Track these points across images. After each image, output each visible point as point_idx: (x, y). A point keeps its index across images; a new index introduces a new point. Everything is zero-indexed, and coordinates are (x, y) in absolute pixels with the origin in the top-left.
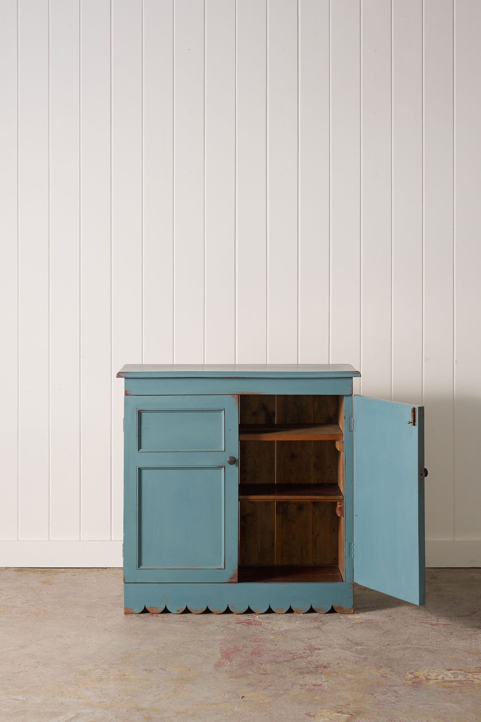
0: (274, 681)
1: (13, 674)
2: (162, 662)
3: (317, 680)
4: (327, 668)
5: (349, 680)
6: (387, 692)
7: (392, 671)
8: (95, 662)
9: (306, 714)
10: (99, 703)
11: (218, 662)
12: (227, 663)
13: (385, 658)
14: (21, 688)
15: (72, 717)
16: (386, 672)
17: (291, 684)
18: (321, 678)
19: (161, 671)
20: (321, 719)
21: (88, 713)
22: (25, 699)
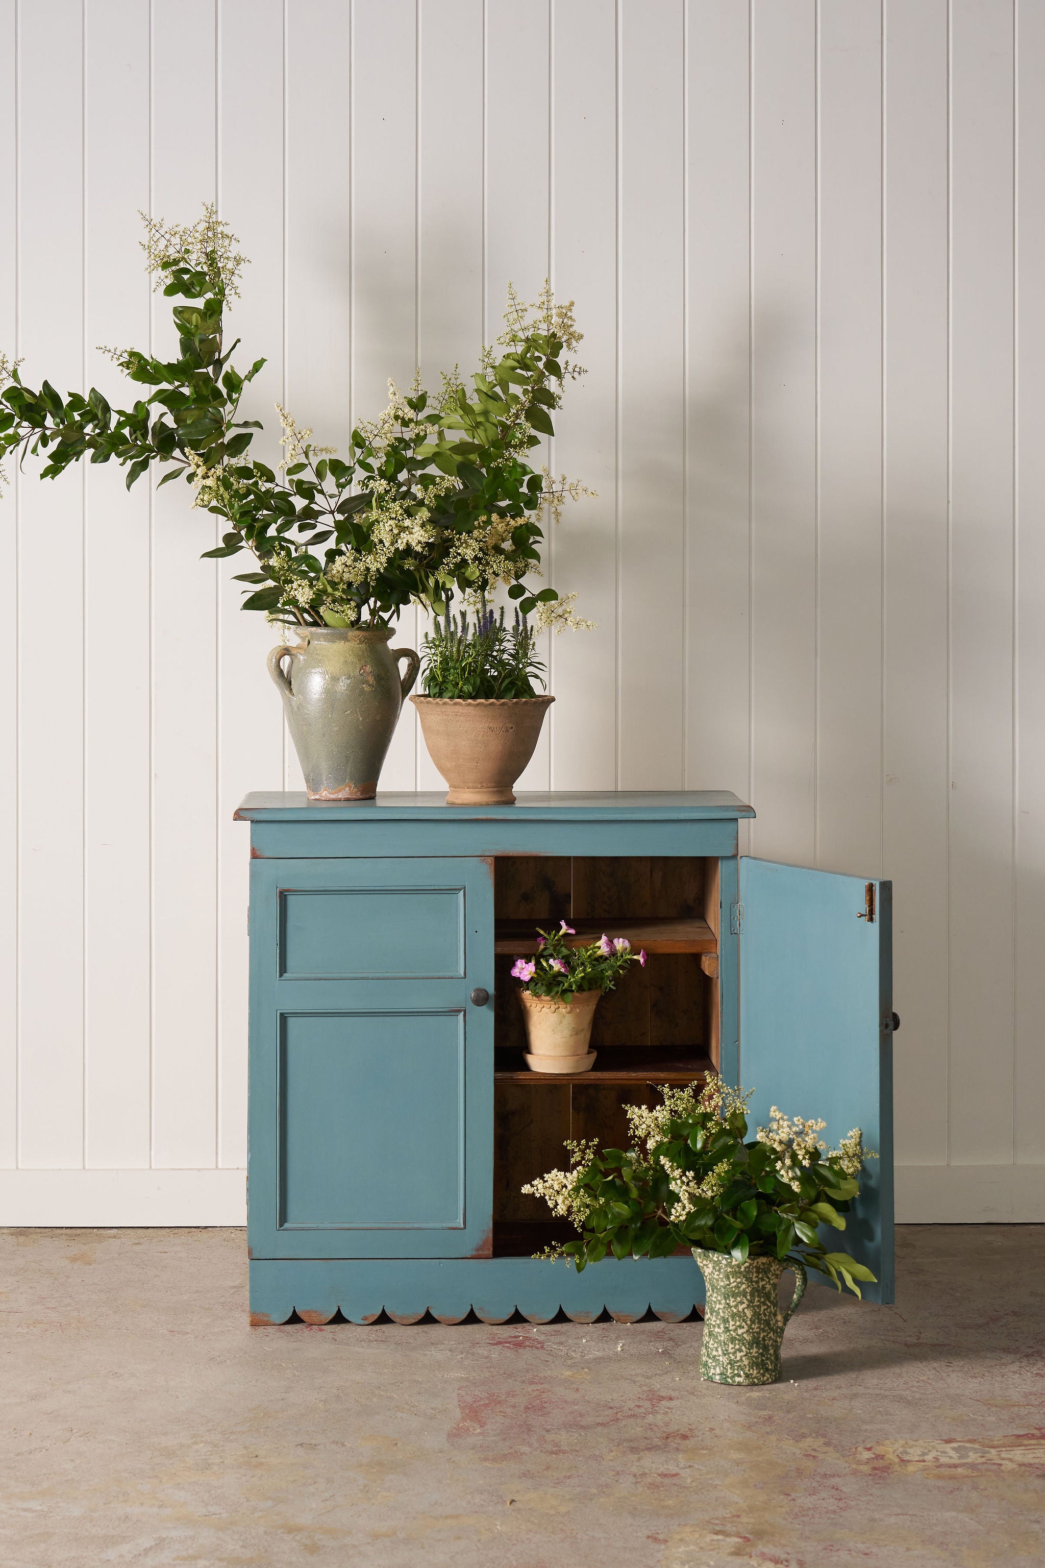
0: (576, 1467)
1: (18, 1454)
2: (336, 1429)
3: (667, 1465)
4: (689, 1440)
5: (737, 1464)
6: (819, 1488)
7: (827, 1444)
8: (192, 1429)
9: (649, 1537)
10: (206, 1516)
11: (454, 1428)
12: (474, 1430)
13: (810, 1416)
14: (35, 1486)
15: (148, 1546)
16: (815, 1446)
17: (613, 1473)
18: (676, 1459)
19: (333, 1446)
20: (680, 1547)
21: (182, 1537)
22: (46, 1509)
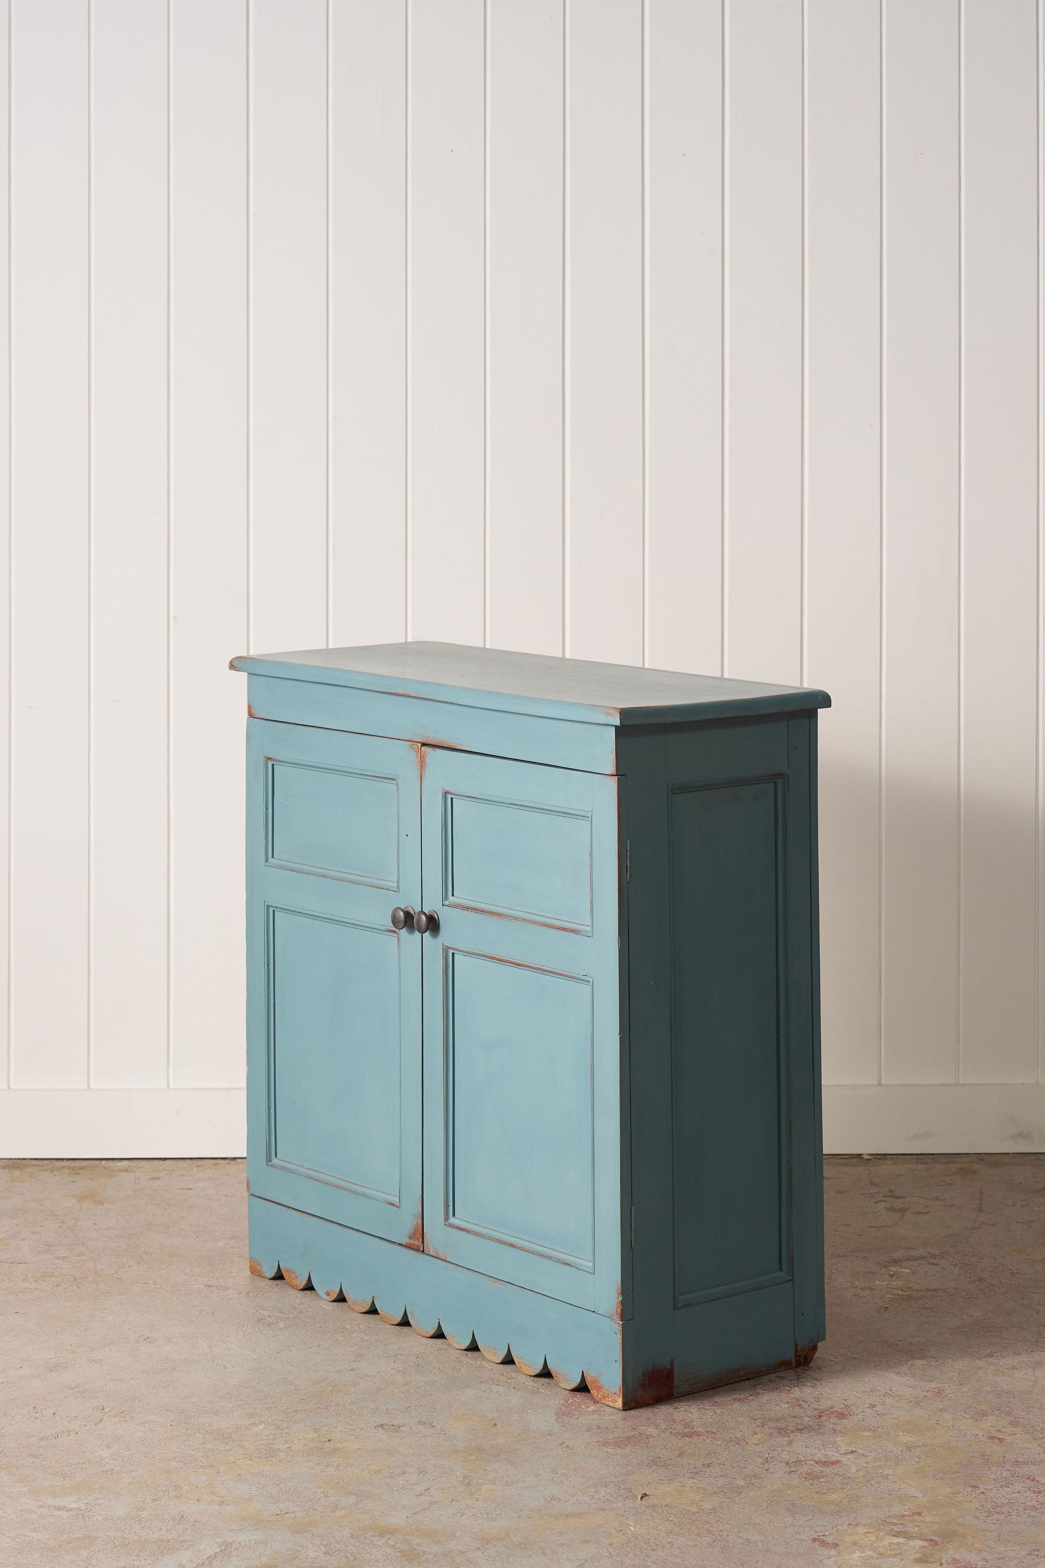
0: (715, 1453)
1: (42, 1439)
2: (421, 1406)
3: (825, 1450)
4: (846, 1419)
5: (909, 1449)
6: (1012, 1479)
7: (1014, 1424)
8: (248, 1406)
9: (814, 1540)
10: (278, 1515)
11: (563, 1405)
12: (588, 1407)
13: (989, 1389)
14: (67, 1478)
15: (211, 1552)
16: (1000, 1426)
17: (760, 1460)
18: (835, 1443)
19: (420, 1427)
20: (854, 1552)
21: (252, 1542)
22: (83, 1507)
